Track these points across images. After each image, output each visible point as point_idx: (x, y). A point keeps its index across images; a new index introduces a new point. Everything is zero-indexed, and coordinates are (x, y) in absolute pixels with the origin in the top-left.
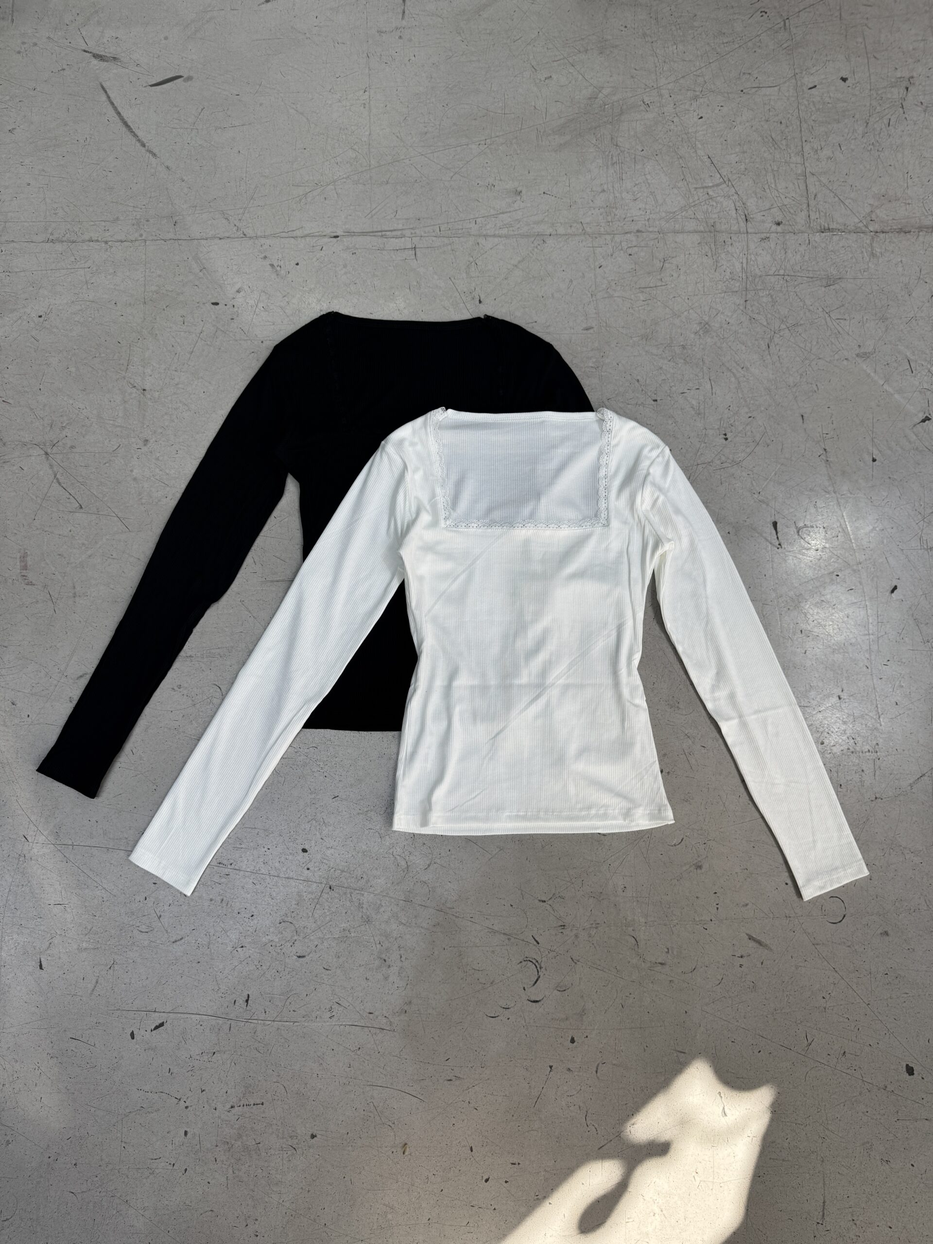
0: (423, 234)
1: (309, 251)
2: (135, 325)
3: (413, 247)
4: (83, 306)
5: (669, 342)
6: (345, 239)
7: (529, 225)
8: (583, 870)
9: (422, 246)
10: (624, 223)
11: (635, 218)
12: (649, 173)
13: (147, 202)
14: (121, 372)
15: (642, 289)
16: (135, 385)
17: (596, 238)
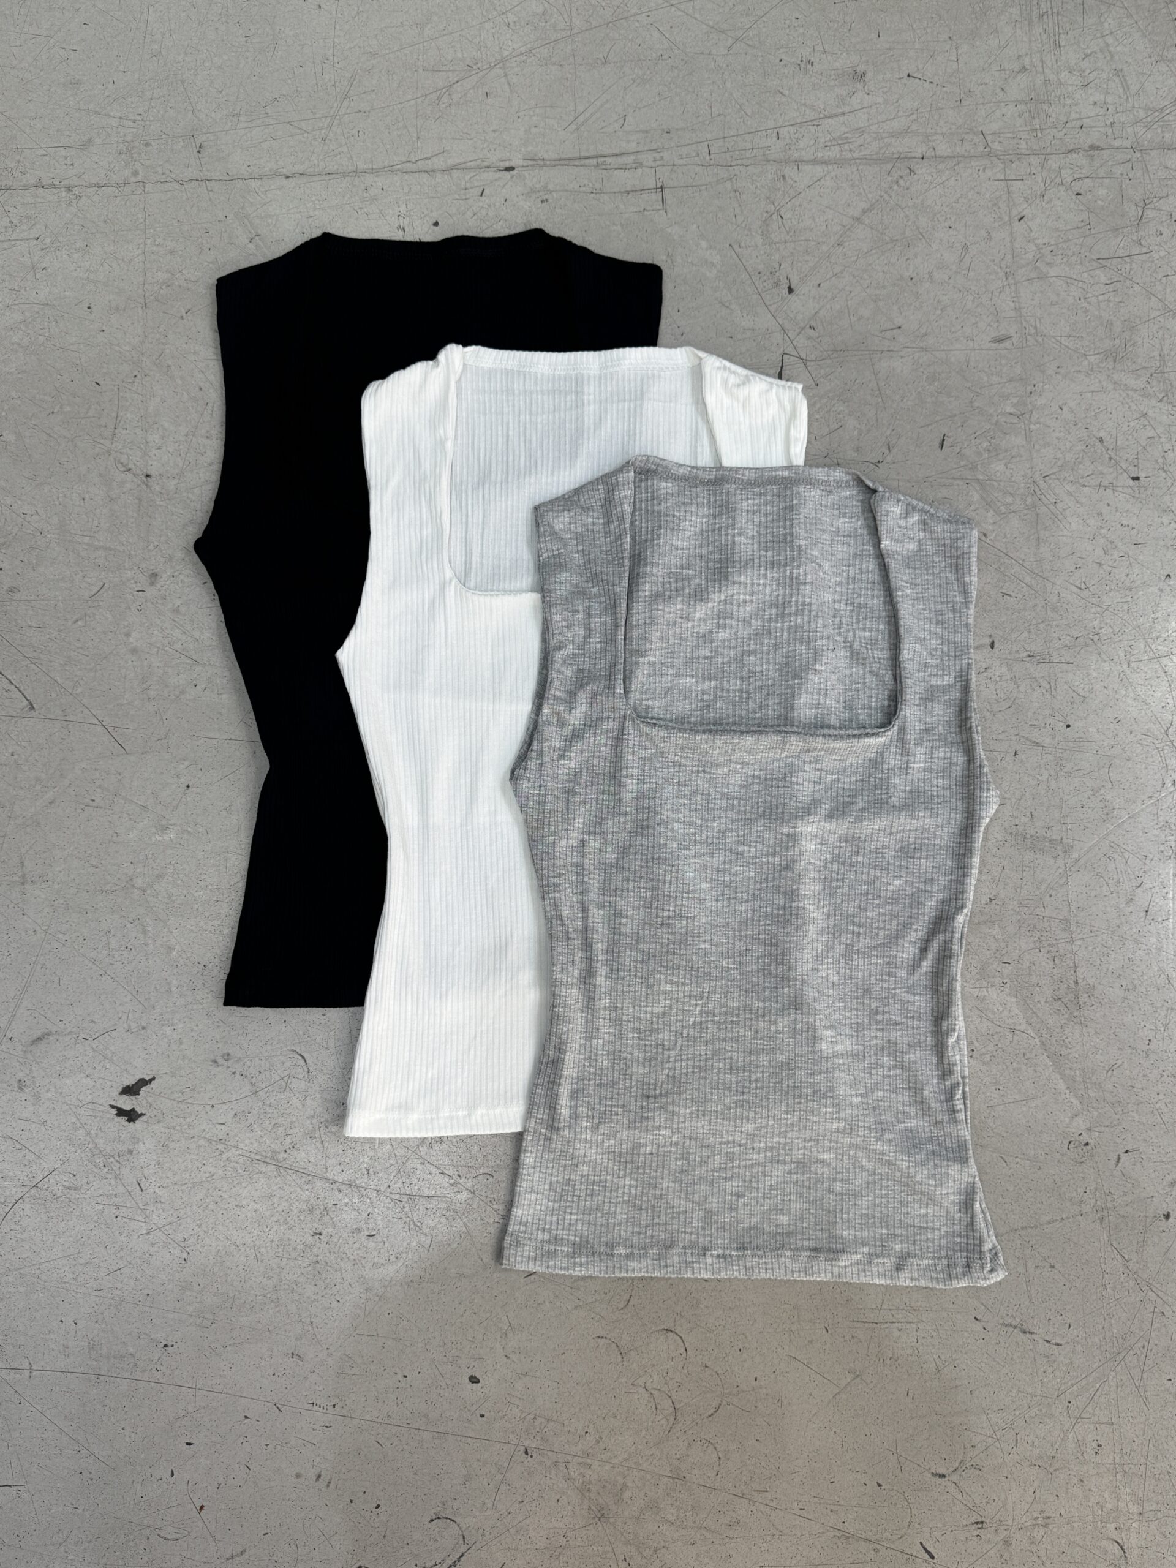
0: (677, 161)
1: (458, 197)
2: (127, 348)
3: (659, 186)
4: (27, 314)
5: (1158, 365)
6: (526, 173)
7: (882, 138)
8: (1017, 1412)
9: (676, 185)
10: (1064, 131)
11: (1086, 122)
12: (1111, 33)
13: (146, 108)
14: (102, 441)
15: (1102, 262)
16: (130, 466)
17: (1012, 162)
